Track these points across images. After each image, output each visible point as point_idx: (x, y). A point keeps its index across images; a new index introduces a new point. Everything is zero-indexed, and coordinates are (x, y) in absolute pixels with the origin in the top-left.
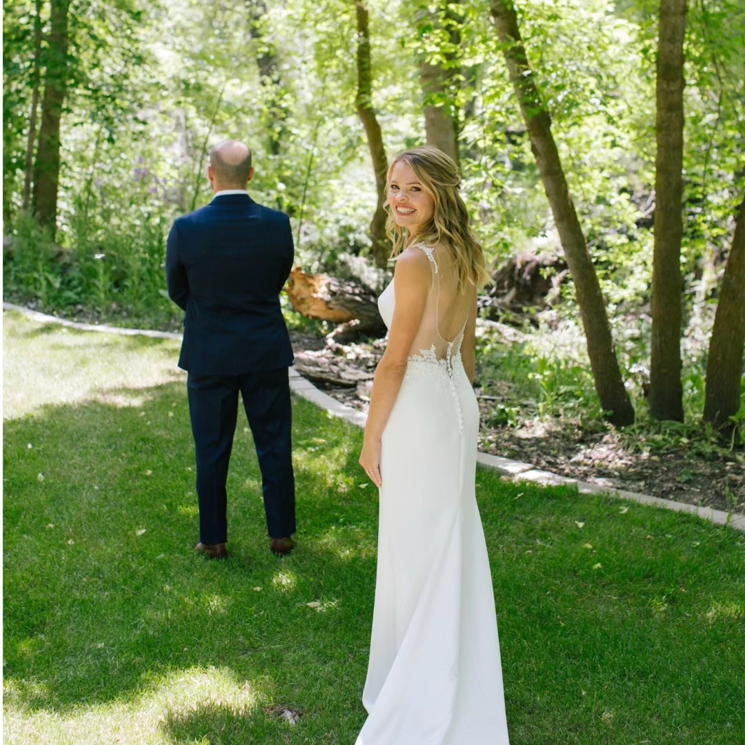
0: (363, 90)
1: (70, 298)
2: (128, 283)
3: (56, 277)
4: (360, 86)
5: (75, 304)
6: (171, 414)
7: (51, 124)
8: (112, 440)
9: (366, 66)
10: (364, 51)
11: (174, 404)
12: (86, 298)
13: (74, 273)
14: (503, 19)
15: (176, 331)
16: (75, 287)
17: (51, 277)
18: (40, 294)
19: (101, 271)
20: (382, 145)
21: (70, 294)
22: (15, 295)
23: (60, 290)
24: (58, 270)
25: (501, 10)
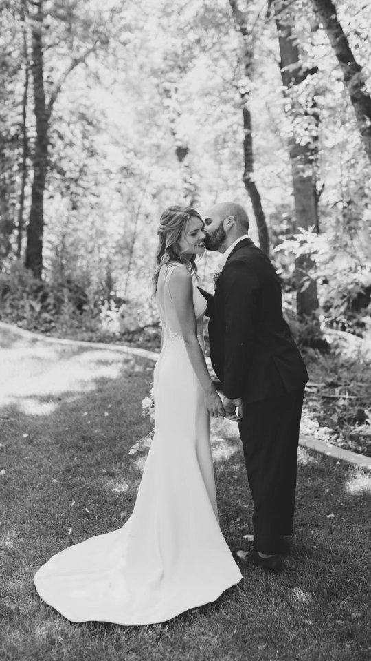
0: (248, 169)
1: (46, 318)
2: (85, 307)
3: (38, 303)
4: (246, 166)
5: (50, 322)
6: (106, 414)
7: (37, 198)
8: (60, 438)
9: (249, 152)
10: (248, 142)
11: (110, 406)
12: (58, 318)
13: (50, 300)
14: (361, 104)
15: (118, 342)
16: (51, 310)
17: (34, 303)
18: (25, 315)
19: (66, 300)
20: (261, 208)
21: (46, 315)
22: (10, 316)
23: (40, 313)
24: (39, 298)
25: (359, 97)
